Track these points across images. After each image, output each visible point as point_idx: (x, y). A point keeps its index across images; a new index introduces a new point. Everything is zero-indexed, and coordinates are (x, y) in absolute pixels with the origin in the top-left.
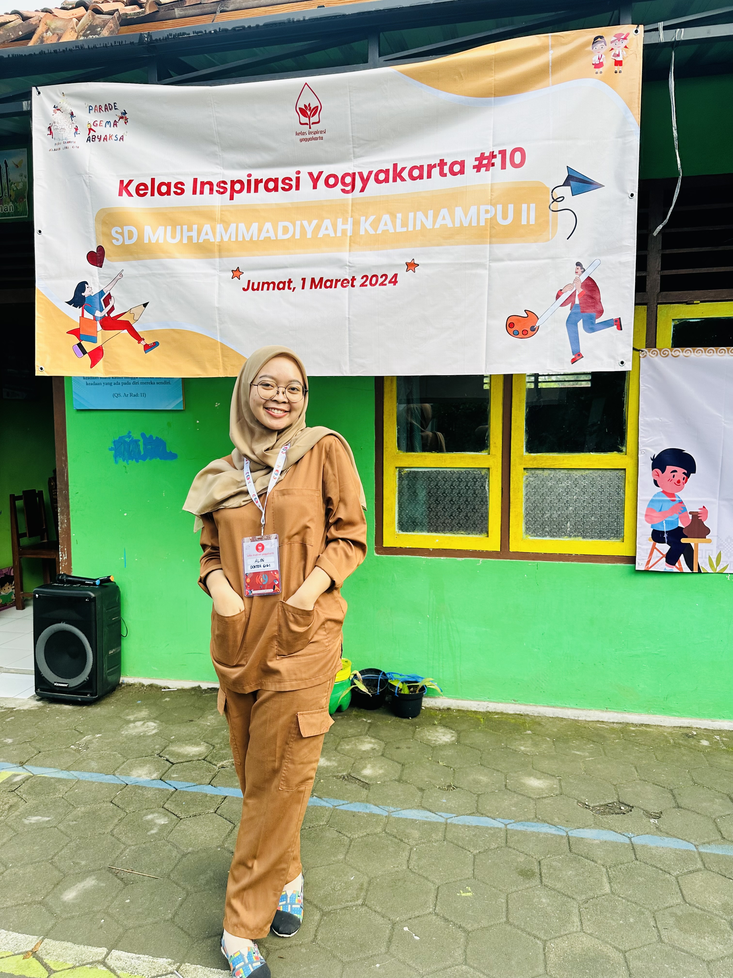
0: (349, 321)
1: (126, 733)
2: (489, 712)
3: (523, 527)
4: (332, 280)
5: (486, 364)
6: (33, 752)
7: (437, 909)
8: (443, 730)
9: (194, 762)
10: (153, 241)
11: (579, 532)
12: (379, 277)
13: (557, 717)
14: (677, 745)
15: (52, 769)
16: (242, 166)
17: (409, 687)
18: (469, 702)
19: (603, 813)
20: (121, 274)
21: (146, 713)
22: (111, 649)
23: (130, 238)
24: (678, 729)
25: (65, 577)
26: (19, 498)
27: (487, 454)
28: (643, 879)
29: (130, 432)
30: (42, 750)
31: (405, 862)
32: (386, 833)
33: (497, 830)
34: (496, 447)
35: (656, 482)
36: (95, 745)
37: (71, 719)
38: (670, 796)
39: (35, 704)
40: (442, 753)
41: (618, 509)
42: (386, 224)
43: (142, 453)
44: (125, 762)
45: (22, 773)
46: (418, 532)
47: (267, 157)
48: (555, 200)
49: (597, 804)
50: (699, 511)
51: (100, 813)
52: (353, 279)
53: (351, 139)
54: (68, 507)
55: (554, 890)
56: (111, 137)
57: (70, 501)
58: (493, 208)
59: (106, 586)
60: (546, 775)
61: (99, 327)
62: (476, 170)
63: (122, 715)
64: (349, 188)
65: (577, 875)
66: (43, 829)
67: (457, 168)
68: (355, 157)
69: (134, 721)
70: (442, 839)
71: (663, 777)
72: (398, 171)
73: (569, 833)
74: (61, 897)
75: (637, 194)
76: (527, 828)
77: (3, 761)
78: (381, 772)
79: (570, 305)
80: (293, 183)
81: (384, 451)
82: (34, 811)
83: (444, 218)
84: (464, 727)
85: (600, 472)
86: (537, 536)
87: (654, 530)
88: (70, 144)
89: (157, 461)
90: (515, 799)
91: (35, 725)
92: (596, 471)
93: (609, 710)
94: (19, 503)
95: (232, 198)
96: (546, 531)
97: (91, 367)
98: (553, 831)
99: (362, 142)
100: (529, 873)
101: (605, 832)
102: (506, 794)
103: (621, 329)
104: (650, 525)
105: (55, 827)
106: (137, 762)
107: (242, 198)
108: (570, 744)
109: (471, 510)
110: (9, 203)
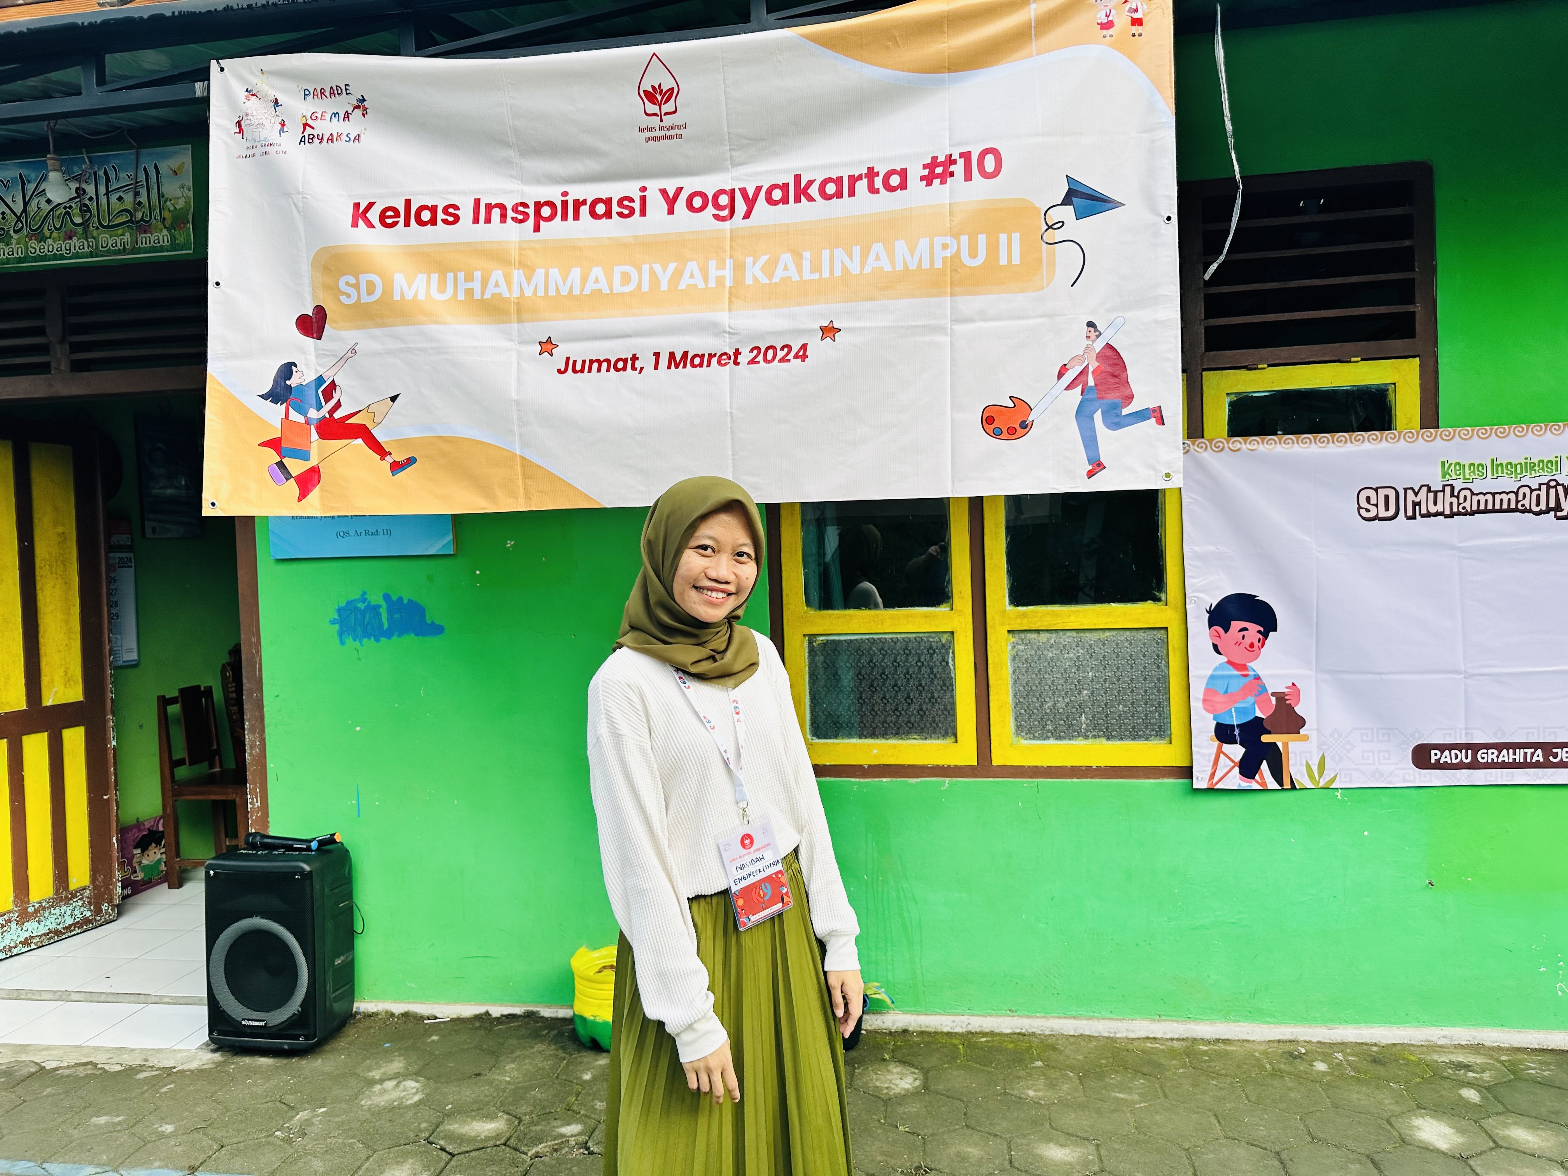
0: (732, 417)
1: (369, 1102)
2: (972, 1033)
3: (1011, 724)
4: (703, 355)
5: (953, 481)
6: (211, 1147)
8: (899, 1069)
9: (489, 1150)
10: (409, 296)
11: (1101, 730)
12: (778, 350)
13: (1082, 1035)
14: (1277, 1074)
16: (554, 180)
18: (938, 1017)
21: (401, 1065)
22: (339, 957)
23: (370, 292)
24: (1276, 1045)
25: (258, 838)
26: (173, 701)
27: (948, 609)
29: (364, 593)
30: (226, 1141)
34: (962, 598)
35: (1216, 647)
36: (317, 1128)
37: (273, 1082)
38: (1276, 1163)
39: (209, 1058)
40: (901, 1110)
41: (1159, 691)
42: (786, 268)
43: (386, 626)
44: (370, 1157)
46: (843, 738)
47: (592, 166)
48: (1050, 227)
52: (737, 353)
53: (727, 137)
54: (262, 719)
56: (339, 136)
57: (265, 709)
58: (955, 242)
59: (329, 851)
60: (1074, 1138)
62: (925, 182)
63: (359, 1071)
64: (725, 213)
67: (895, 180)
68: (735, 164)
69: (381, 1081)
71: (1262, 1131)
72: (802, 186)
75: (1176, 216)
77: (159, 1167)
79: (1080, 387)
80: (636, 205)
81: (784, 610)
83: (878, 258)
84: (934, 1060)
85: (1128, 633)
86: (1034, 738)
88: (272, 147)
89: (410, 639)
91: (212, 1097)
92: (1121, 632)
93: (1163, 1018)
94: (174, 709)
95: (537, 229)
96: (1049, 731)
97: (301, 500)
99: (745, 142)
103: (1163, 424)
104: (1212, 716)
106: (391, 1155)
107: (554, 229)
108: (1107, 1080)
109: (927, 700)
110: (161, 230)
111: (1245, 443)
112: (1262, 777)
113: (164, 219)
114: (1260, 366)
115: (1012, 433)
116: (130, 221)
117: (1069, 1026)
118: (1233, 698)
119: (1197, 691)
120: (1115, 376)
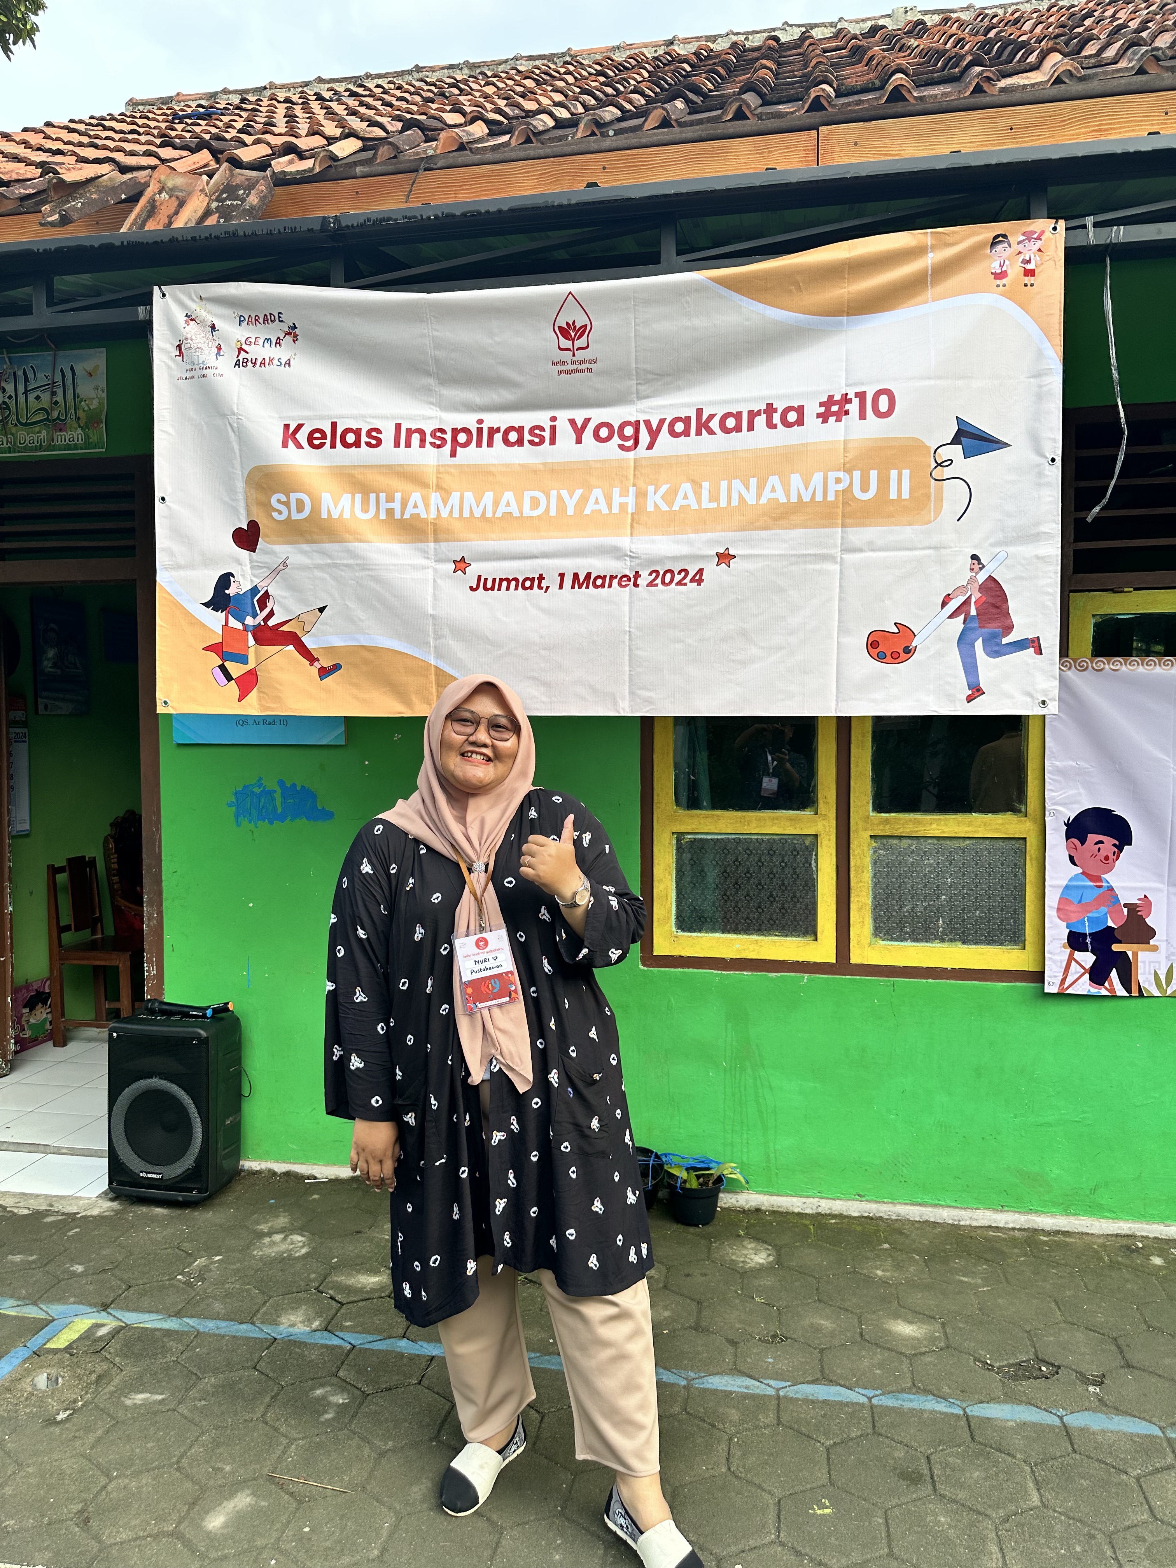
0: (630, 636)
1: (260, 1253)
2: (822, 1215)
3: (870, 926)
4: (605, 577)
5: (837, 702)
6: (119, 1287)
7: (782, 1535)
8: (753, 1245)
9: (375, 1301)
10: (335, 515)
11: (957, 934)
12: (676, 573)
13: (927, 1221)
14: (1114, 1265)
15: (154, 1315)
16: (471, 408)
17: (698, 1177)
18: (789, 1199)
19: (1015, 1378)
20: (285, 564)
21: (286, 1220)
22: (228, 1118)
23: (300, 509)
24: (1113, 1238)
25: (157, 1004)
26: (61, 870)
28: (1088, 1482)
29: (260, 779)
30: (133, 1282)
31: (724, 1461)
32: (688, 1413)
33: (858, 1408)
34: (827, 803)
36: (215, 1274)
37: (169, 1231)
38: (1113, 1348)
39: (107, 1206)
40: (756, 1283)
41: (1015, 899)
42: (686, 497)
43: (279, 810)
44: (265, 1302)
45: (108, 1323)
46: (707, 932)
47: (507, 396)
48: (938, 465)
49: (1005, 1363)
50: (1138, 902)
51: (241, 1386)
52: (637, 575)
53: (634, 372)
54: (160, 893)
55: (955, 1501)
56: (271, 360)
57: (164, 884)
58: (847, 476)
59: (222, 1019)
60: (921, 1316)
62: (821, 419)
63: (248, 1224)
64: (630, 443)
65: (986, 1478)
66: (155, 1413)
67: (792, 417)
68: (640, 398)
69: (270, 1234)
70: (775, 1422)
71: (1100, 1318)
72: (704, 419)
73: (968, 1410)
74: (203, 1524)
75: (1060, 458)
76: (904, 1403)
77: (74, 1303)
78: (667, 1314)
80: (547, 434)
81: (655, 807)
82: (137, 1385)
83: (773, 490)
84: (786, 1238)
85: (987, 842)
86: (892, 939)
87: (1071, 932)
88: (209, 370)
89: (302, 822)
90: (879, 1356)
91: (115, 1241)
92: (981, 841)
93: (1006, 1208)
94: (62, 878)
95: (453, 454)
96: (906, 933)
97: (240, 700)
98: (941, 1407)
99: (650, 376)
100: (914, 1476)
101: (1021, 1408)
102: (864, 1349)
105: (174, 1410)
106: (286, 1302)
107: (470, 455)
108: (952, 1264)
109: (789, 899)
110: (76, 429)
111: (1109, 664)
112: (1111, 984)
113: (79, 418)
114: (1126, 590)
115: (896, 657)
116: (47, 419)
117: (914, 1213)
118: (1086, 907)
119: (1052, 900)
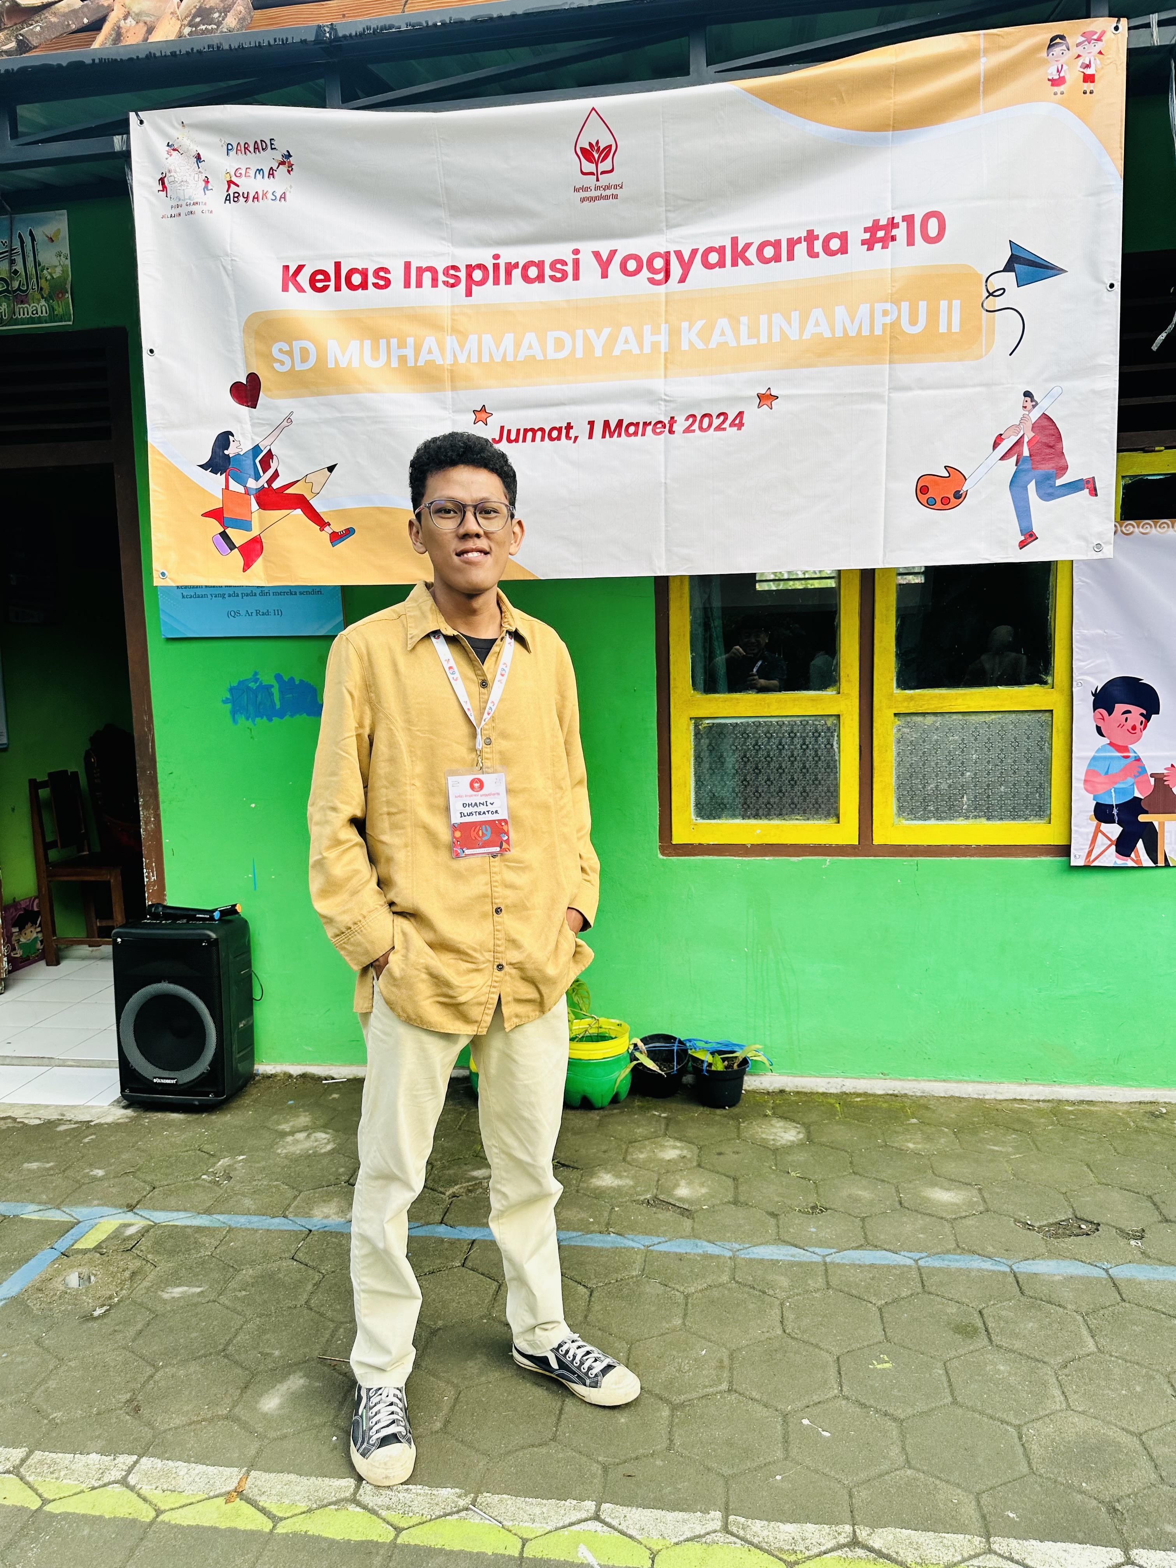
0: (666, 488)
1: (285, 1151)
2: (846, 1094)
3: (893, 804)
4: (638, 424)
5: (884, 551)
6: (144, 1188)
7: (844, 1389)
8: (781, 1124)
10: (343, 364)
11: (981, 811)
12: (714, 417)
13: (952, 1097)
14: (1139, 1130)
15: (183, 1213)
16: (485, 242)
17: (724, 1060)
18: (813, 1079)
19: (1056, 1236)
20: (289, 419)
21: (307, 1119)
22: (240, 1021)
23: (304, 360)
24: (1137, 1106)
25: (161, 909)
26: (43, 785)
27: (834, 692)
28: (1140, 1328)
29: (256, 674)
30: (157, 1184)
31: (779, 1324)
32: (737, 1282)
33: (905, 1269)
34: (849, 681)
35: (1099, 730)
36: (240, 1171)
37: (188, 1134)
38: (1150, 1204)
39: (121, 1114)
40: (790, 1158)
41: (1041, 773)
42: (723, 334)
43: (278, 706)
44: (295, 1197)
45: (136, 1222)
46: (726, 819)
47: (526, 227)
48: (991, 294)
49: (1045, 1222)
50: (1165, 772)
51: (280, 1275)
52: (672, 421)
53: (663, 198)
54: (156, 796)
55: (1012, 1351)
56: (265, 194)
57: (160, 786)
58: (895, 307)
59: (230, 921)
60: (957, 1184)
61: (254, 506)
62: (866, 246)
63: (269, 1124)
65: (1042, 1327)
66: (196, 1305)
67: (835, 244)
68: (669, 226)
69: (292, 1133)
70: (825, 1287)
71: (1133, 1179)
72: (740, 249)
73: (1014, 1267)
74: (258, 1406)
75: (1120, 284)
76: (950, 1264)
77: (98, 1205)
78: (704, 1190)
79: (1015, 458)
80: (569, 269)
81: (672, 692)
82: (174, 1279)
83: (817, 324)
84: (814, 1117)
85: (1014, 715)
86: (916, 818)
87: (1097, 804)
88: (197, 206)
89: (300, 719)
90: (921, 1222)
91: (133, 1146)
92: (1007, 715)
93: (1030, 1081)
94: (44, 793)
95: (469, 293)
96: (930, 811)
97: (244, 570)
98: (988, 1265)
99: (681, 202)
100: (969, 1329)
101: (1067, 1263)
102: (905, 1215)
103: (1096, 495)
104: (1092, 796)
105: (214, 1301)
106: (317, 1195)
107: (485, 293)
108: (982, 1135)
109: (811, 782)
110: (39, 301)
111: (1138, 527)
112: (1137, 856)
113: (42, 289)
114: (1157, 449)
115: (946, 503)
116: (7, 291)
117: (939, 1089)
118: (1113, 779)
119: (1079, 773)
120: (1051, 447)
